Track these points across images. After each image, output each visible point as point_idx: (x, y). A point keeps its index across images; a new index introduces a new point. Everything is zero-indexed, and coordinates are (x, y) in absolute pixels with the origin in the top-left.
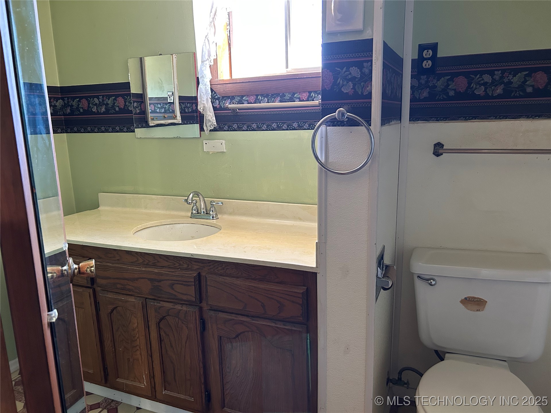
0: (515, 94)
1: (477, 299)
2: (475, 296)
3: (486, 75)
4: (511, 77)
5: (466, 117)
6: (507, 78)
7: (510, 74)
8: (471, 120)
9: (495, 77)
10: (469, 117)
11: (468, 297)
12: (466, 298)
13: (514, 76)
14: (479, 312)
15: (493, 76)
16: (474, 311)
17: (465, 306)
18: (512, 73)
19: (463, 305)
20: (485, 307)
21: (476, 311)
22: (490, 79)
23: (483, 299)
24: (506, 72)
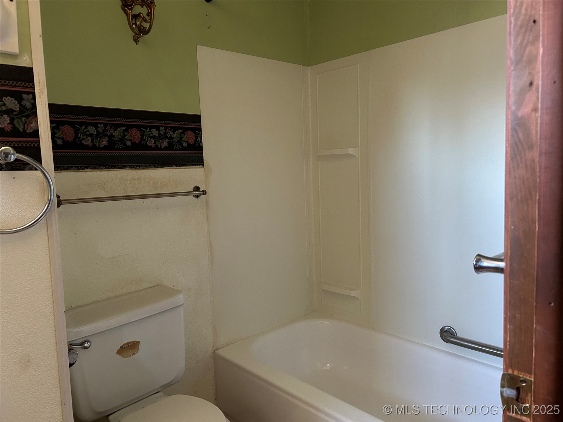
0: (118, 147)
1: (131, 344)
2: (129, 341)
3: (91, 127)
4: (112, 130)
5: (78, 167)
6: (109, 131)
7: (111, 128)
8: (84, 170)
9: (99, 129)
10: (81, 167)
11: (123, 345)
12: (121, 347)
13: (115, 130)
14: (135, 356)
15: (97, 129)
16: (130, 356)
17: (121, 356)
18: (113, 127)
19: (120, 355)
20: (138, 348)
21: (132, 356)
22: (95, 131)
23: (136, 341)
24: (108, 126)
